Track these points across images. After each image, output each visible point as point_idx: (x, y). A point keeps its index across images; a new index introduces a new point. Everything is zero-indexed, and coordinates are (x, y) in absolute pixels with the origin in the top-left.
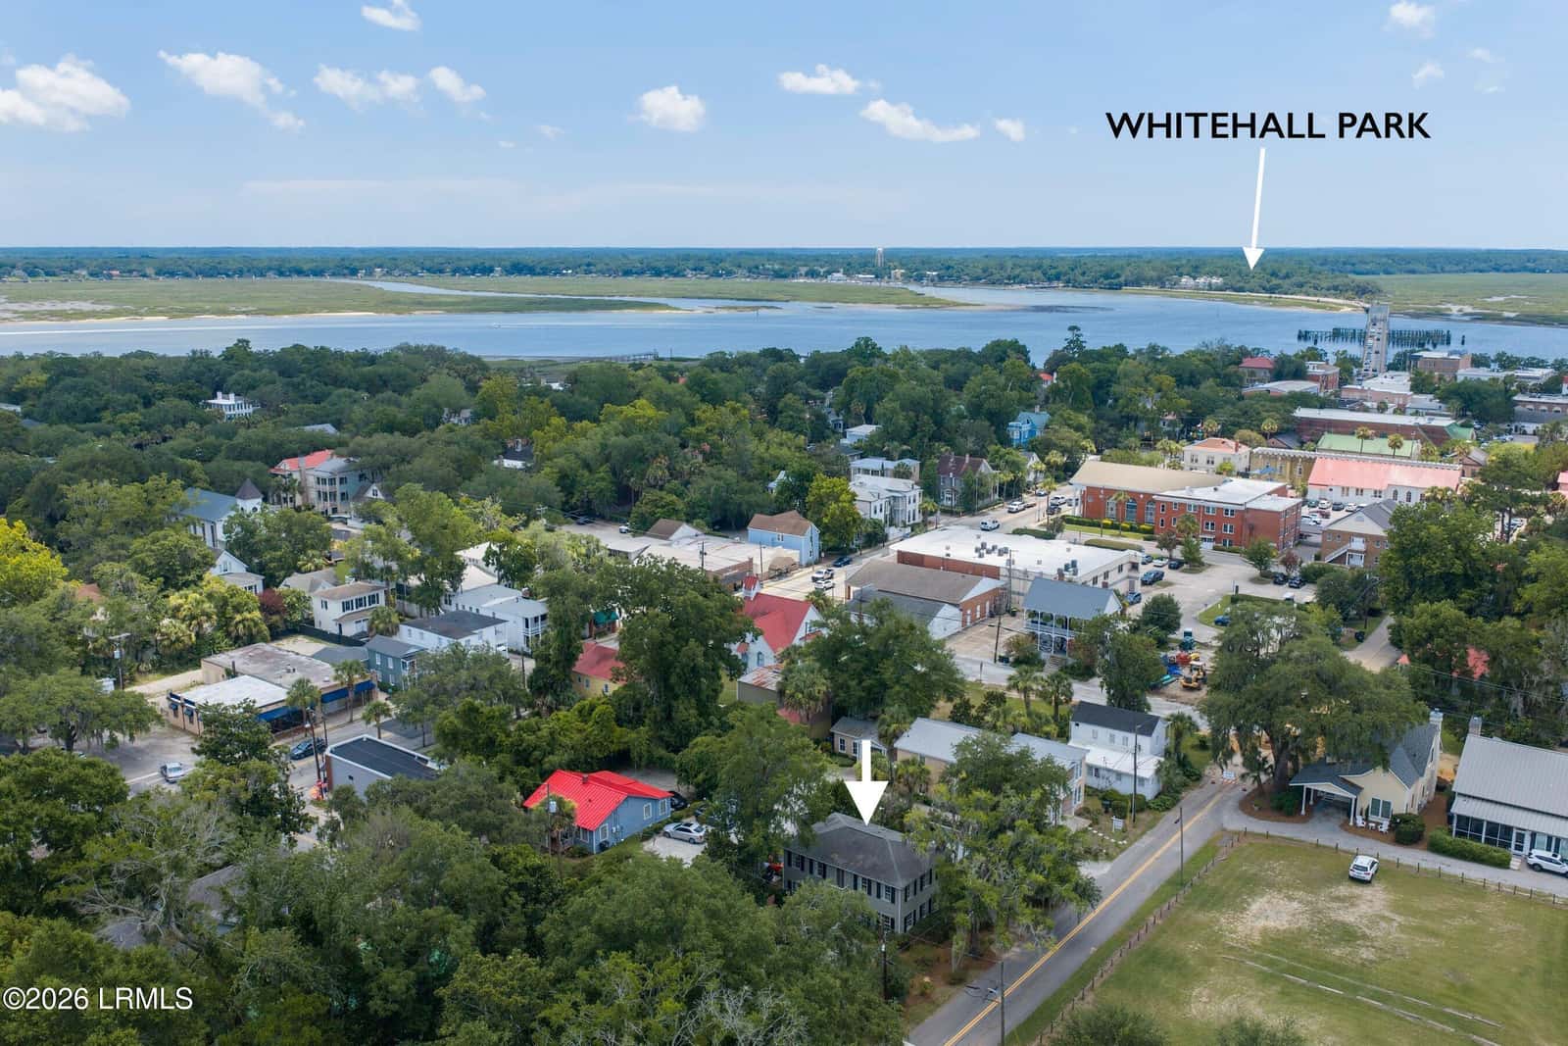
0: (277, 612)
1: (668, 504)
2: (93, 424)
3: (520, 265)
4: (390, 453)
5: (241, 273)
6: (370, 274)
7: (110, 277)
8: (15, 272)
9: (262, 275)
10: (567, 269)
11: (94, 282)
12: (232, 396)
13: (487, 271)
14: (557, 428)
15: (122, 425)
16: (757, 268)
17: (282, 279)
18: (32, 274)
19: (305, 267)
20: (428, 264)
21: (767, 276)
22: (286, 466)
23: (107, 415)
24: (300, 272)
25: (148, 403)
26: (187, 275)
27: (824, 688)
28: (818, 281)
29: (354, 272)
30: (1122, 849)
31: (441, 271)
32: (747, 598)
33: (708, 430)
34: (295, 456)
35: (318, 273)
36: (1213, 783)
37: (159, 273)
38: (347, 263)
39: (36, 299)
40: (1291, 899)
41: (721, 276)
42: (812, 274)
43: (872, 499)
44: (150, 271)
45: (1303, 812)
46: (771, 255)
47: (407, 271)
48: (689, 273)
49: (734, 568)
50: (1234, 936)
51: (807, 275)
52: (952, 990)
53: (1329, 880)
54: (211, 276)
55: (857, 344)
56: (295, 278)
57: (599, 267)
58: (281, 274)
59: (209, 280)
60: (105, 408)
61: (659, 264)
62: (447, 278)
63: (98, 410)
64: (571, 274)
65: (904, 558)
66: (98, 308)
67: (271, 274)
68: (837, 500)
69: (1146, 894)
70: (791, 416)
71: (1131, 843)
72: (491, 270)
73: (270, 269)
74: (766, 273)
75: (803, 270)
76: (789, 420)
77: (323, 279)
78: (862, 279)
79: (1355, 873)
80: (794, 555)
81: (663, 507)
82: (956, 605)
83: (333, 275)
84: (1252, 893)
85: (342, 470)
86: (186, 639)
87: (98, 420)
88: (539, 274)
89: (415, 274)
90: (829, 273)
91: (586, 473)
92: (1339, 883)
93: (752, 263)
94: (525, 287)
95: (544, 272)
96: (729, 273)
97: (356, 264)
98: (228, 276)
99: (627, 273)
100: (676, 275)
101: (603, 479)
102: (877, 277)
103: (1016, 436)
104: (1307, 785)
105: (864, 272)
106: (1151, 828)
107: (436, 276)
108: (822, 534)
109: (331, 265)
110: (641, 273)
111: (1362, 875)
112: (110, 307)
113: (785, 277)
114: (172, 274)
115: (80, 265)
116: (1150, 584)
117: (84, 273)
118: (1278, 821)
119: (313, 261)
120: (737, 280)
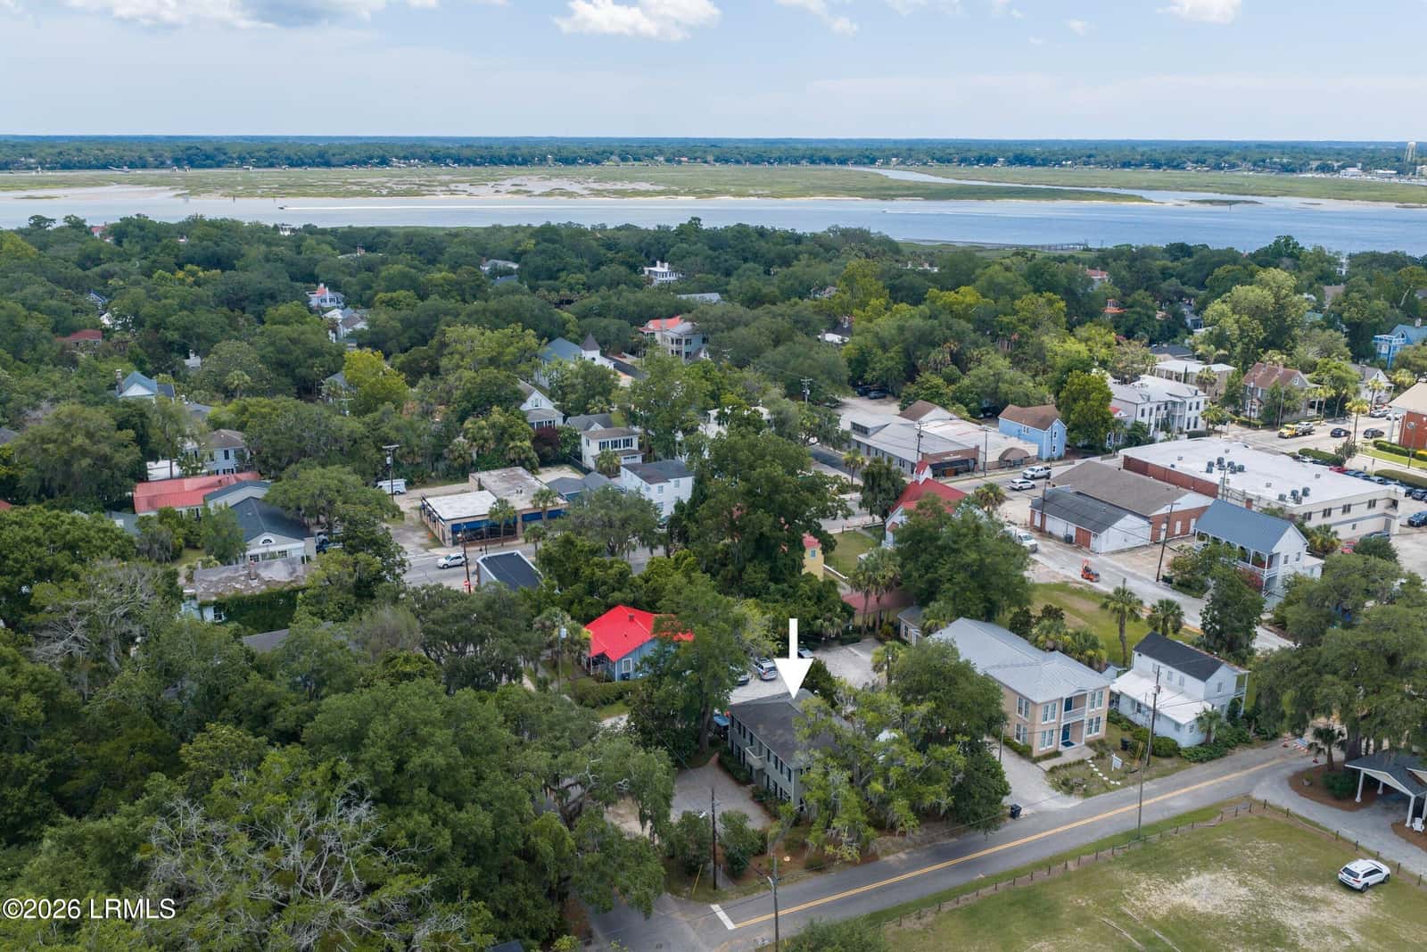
0: (551, 444)
1: (932, 387)
2: (551, 282)
3: (1022, 156)
4: (723, 321)
5: (780, 160)
6: (887, 163)
7: (680, 162)
8: (613, 157)
9: (797, 163)
10: (1067, 160)
11: (667, 167)
12: (666, 265)
13: (990, 161)
14: (874, 309)
15: (570, 284)
16: (1264, 161)
17: (813, 167)
18: (624, 159)
19: (833, 156)
20: (938, 154)
21: (1272, 169)
22: (651, 325)
23: (563, 275)
24: (827, 160)
25: (595, 268)
26: (738, 162)
27: (891, 574)
28: (1328, 176)
29: (873, 161)
30: (1108, 789)
31: (949, 161)
32: (917, 482)
33: (1019, 320)
34: (658, 318)
35: (843, 161)
36: (1285, 746)
37: (716, 161)
38: (867, 153)
39: (615, 179)
40: (1242, 883)
41: (1222, 169)
42: (1324, 168)
43: (1141, 401)
44: (710, 158)
45: (1358, 799)
46: (1283, 148)
47: (918, 160)
48: (1189, 166)
49: (956, 453)
50: (1138, 903)
51: (1317, 169)
52: (804, 874)
53: (1314, 877)
54: (757, 163)
55: (1276, 243)
56: (823, 166)
57: (1098, 159)
58: (813, 162)
59: (755, 166)
60: (563, 270)
61: (1157, 156)
62: (951, 168)
63: (558, 271)
64: (1071, 166)
65: (1130, 464)
66: (651, 188)
67: (804, 162)
68: (1087, 399)
69: (1092, 839)
70: (1139, 313)
71: (1123, 786)
72: (995, 160)
73: (803, 158)
74: (1273, 167)
75: (1314, 164)
76: (1135, 316)
77: (845, 168)
78: (1381, 176)
79: (1343, 876)
80: (1032, 450)
81: (928, 389)
82: (1145, 518)
83: (856, 163)
84: (1204, 867)
85: (687, 333)
86: (467, 457)
87: (556, 279)
88: (1039, 165)
89: (925, 164)
90: (1343, 167)
91: (880, 352)
92: (1322, 882)
93: (1257, 157)
94: (978, 177)
95: (1045, 163)
96: (1232, 166)
97: (876, 154)
98: (770, 163)
99: (1126, 165)
100: (1176, 167)
101: (892, 358)
102: (1399, 173)
103: (1384, 350)
104: (1365, 770)
105: (1386, 167)
106: (1163, 775)
107: (943, 166)
108: (1070, 430)
109: (855, 154)
110: (1139, 165)
111: (1351, 880)
112: (661, 188)
113: (1293, 171)
114: (727, 161)
115: (661, 152)
116: (1418, 526)
117: (662, 159)
118: (1321, 802)
119: (841, 150)
120: (1239, 174)
